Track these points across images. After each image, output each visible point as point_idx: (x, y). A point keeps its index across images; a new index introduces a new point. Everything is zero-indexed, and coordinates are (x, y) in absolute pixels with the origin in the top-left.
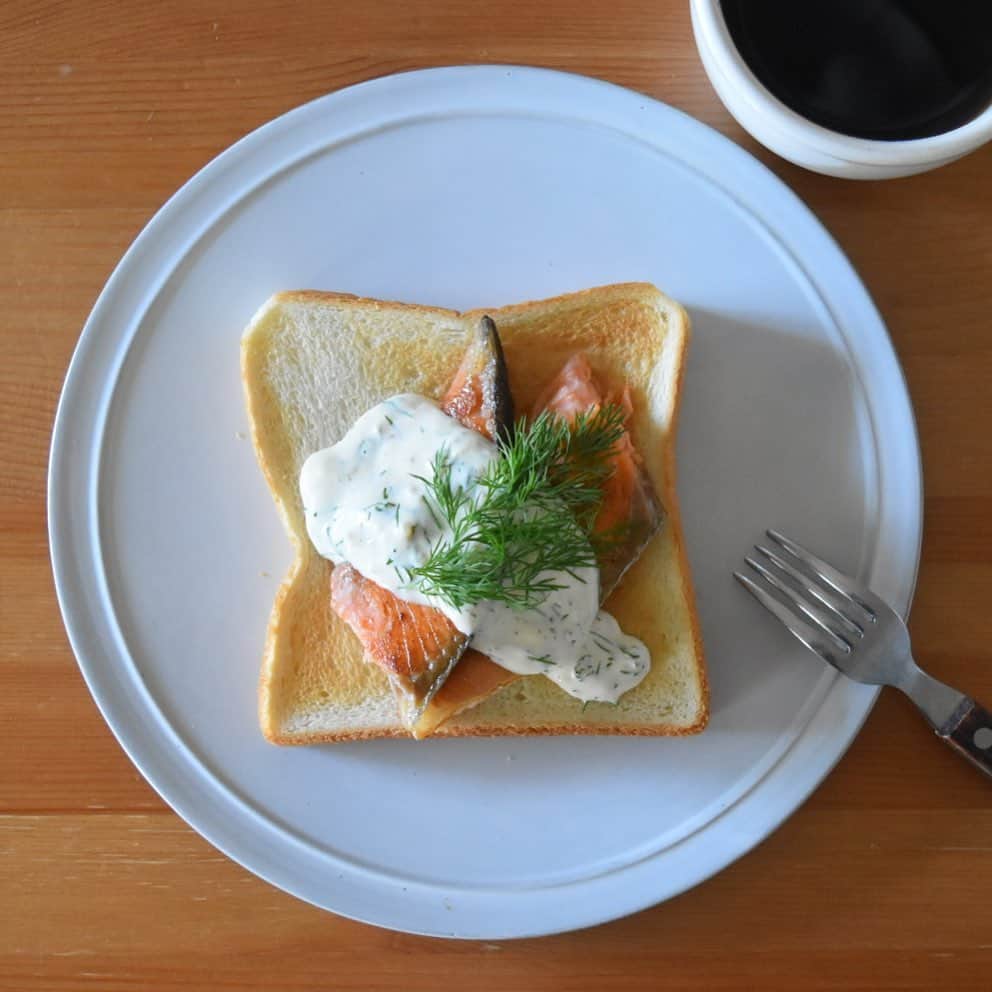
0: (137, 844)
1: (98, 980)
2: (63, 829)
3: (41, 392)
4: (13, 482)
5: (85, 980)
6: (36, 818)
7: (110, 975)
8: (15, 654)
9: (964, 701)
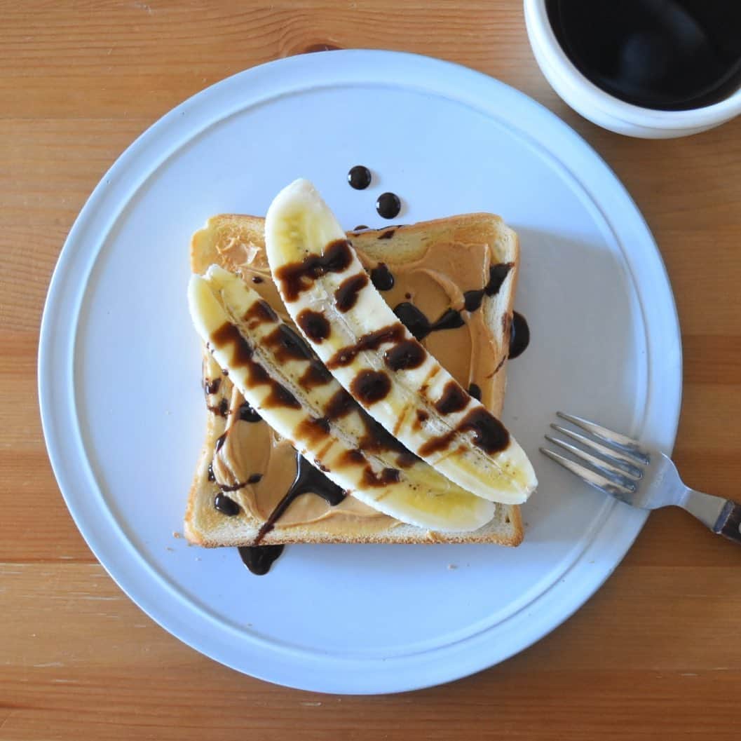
0: (95, 585)
1: (67, 685)
2: (42, 574)
4: (8, 319)
5: (56, 685)
7: (74, 682)
8: (8, 445)
9: (727, 503)
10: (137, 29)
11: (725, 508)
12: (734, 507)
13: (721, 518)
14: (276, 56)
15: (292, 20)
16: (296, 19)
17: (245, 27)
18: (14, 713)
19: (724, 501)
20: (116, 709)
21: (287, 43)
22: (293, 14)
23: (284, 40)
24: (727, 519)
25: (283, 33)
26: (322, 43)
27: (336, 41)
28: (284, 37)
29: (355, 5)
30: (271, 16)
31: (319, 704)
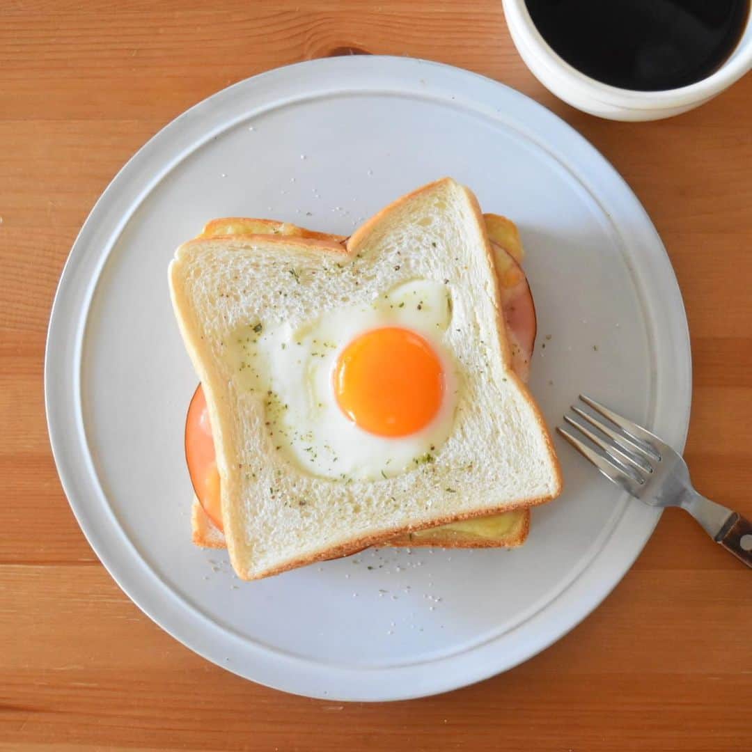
1: (86, 688)
2: (63, 576)
3: (50, 254)
5: (75, 688)
6: (42, 567)
7: (94, 685)
9: (732, 515)
10: (161, 31)
11: (730, 519)
12: (739, 519)
13: (724, 529)
14: (301, 58)
15: (318, 23)
17: (269, 30)
19: (729, 513)
20: (136, 713)
21: (311, 45)
22: (318, 17)
23: (309, 42)
24: (732, 531)
25: (307, 36)
26: (346, 45)
27: (361, 44)
28: (309, 39)
29: (380, 9)
30: (296, 19)
31: (341, 708)
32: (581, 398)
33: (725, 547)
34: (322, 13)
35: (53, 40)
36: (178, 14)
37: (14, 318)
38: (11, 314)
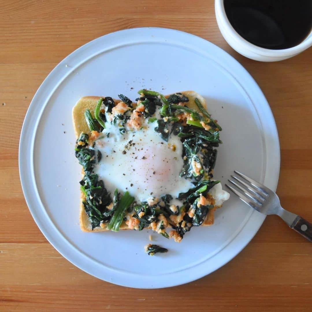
2: (32, 248)
9: (297, 217)
10: (68, 27)
11: (296, 219)
12: (300, 218)
13: (294, 222)
15: (132, 23)
16: (134, 22)
18: (20, 304)
19: (296, 216)
22: (132, 21)
24: (297, 223)
31: (145, 299)
32: (235, 172)
33: (295, 230)
34: (134, 19)
35: (24, 31)
36: (75, 20)
37: (10, 144)
38: (9, 142)
